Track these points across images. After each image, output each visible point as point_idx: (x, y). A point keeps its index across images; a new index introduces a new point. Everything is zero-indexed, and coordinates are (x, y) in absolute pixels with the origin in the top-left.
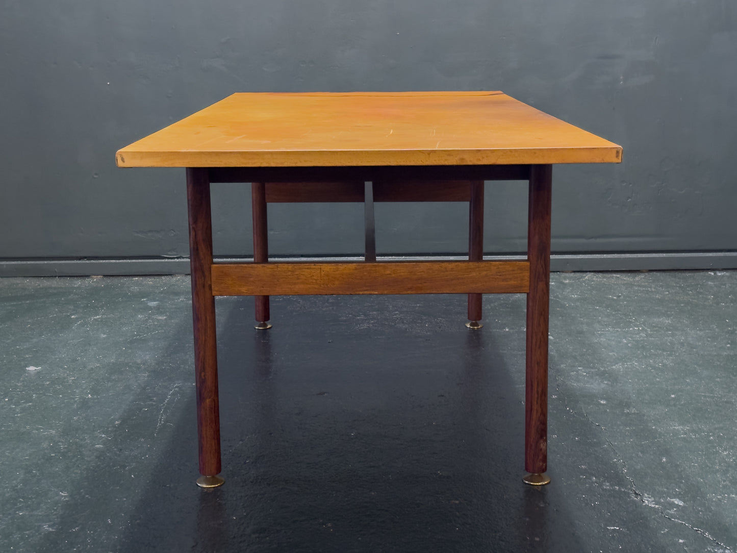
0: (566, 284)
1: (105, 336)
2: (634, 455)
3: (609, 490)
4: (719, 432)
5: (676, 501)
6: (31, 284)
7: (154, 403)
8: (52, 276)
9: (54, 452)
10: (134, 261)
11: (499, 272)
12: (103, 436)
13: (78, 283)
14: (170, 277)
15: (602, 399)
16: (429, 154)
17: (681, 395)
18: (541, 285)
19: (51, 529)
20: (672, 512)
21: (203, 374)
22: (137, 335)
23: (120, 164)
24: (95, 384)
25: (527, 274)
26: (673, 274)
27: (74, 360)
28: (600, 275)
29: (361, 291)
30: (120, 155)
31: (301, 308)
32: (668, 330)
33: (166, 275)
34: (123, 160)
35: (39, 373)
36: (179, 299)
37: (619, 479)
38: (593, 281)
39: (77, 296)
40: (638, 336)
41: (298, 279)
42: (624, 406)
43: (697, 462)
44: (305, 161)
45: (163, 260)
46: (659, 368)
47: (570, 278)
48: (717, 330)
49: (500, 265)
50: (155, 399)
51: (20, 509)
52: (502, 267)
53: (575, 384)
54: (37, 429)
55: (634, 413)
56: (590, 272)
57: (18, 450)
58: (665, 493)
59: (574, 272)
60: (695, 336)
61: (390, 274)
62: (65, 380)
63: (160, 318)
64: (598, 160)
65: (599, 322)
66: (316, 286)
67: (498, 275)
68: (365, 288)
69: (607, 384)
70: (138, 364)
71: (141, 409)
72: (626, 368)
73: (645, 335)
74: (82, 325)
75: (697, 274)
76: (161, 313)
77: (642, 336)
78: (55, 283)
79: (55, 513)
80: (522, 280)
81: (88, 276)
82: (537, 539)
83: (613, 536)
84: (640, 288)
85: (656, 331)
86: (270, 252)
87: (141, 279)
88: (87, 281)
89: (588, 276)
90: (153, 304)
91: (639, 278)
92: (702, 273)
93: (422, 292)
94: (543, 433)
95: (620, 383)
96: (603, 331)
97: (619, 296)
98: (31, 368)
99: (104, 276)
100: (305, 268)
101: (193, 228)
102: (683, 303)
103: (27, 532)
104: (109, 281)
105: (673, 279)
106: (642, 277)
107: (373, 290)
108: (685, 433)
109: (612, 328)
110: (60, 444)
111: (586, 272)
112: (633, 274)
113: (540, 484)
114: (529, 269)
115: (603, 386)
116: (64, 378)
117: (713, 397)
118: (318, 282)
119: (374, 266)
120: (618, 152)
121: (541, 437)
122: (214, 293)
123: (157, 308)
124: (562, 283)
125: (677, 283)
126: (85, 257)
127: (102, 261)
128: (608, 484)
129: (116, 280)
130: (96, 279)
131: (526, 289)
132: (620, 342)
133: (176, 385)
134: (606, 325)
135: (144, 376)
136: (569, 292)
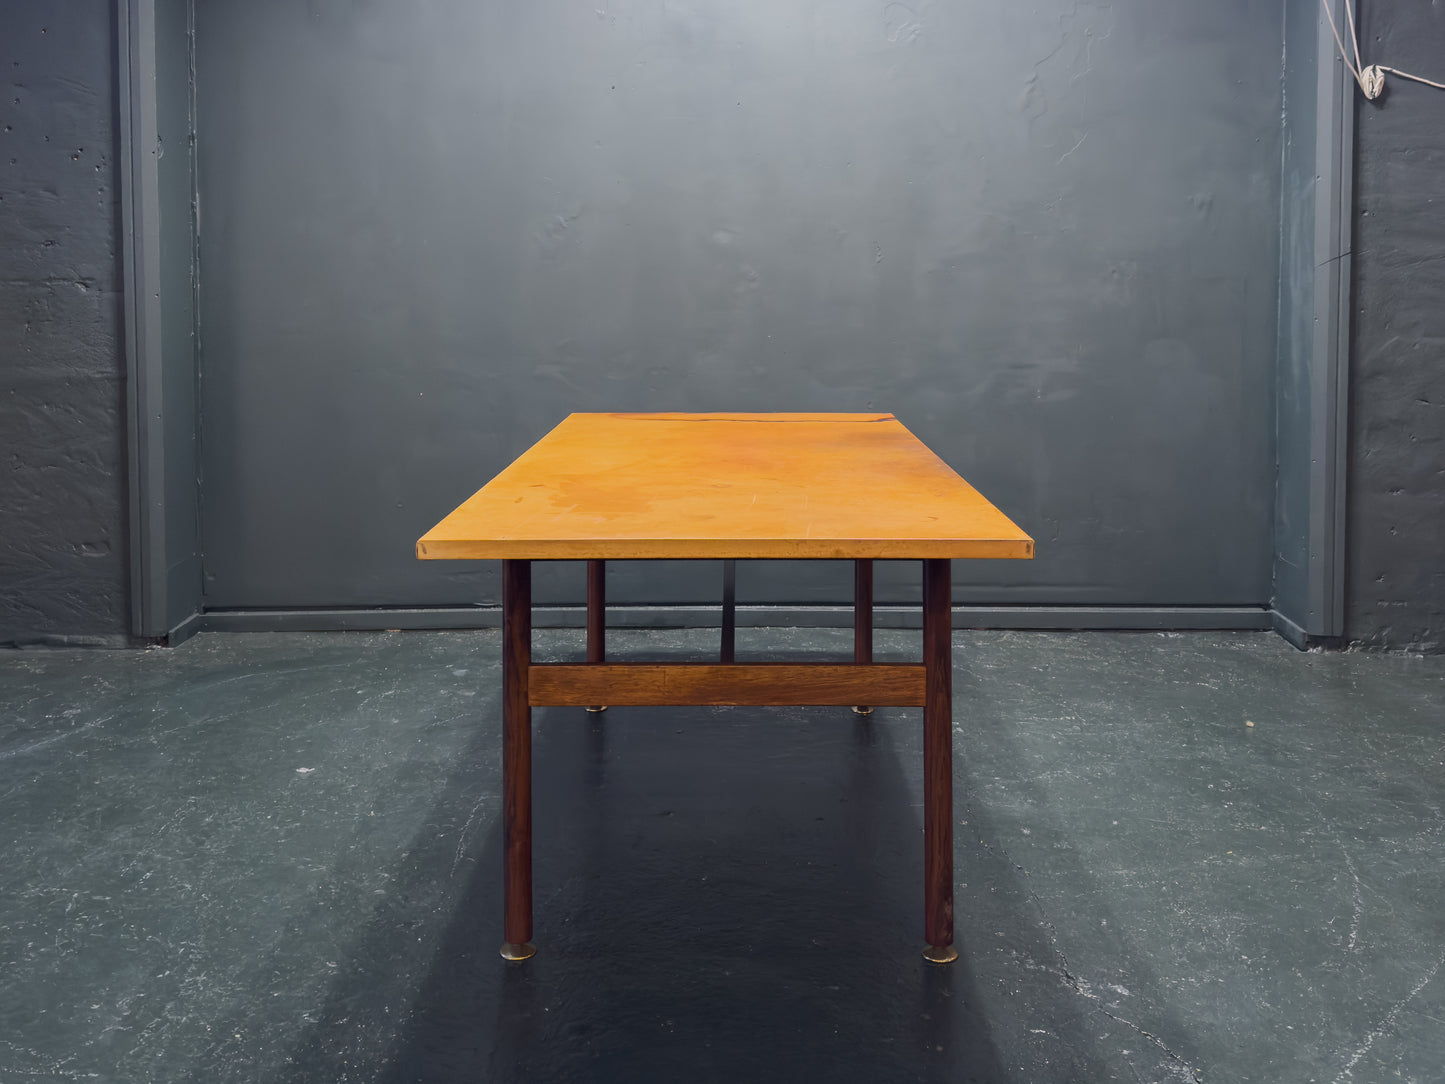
0: (977, 648)
1: (397, 720)
2: (1065, 915)
3: (1034, 972)
4: (1173, 879)
5: (1120, 989)
6: (312, 641)
7: (452, 826)
8: (338, 631)
9: (324, 900)
10: (440, 610)
11: (888, 680)
12: (386, 875)
13: (369, 640)
14: (483, 631)
15: (1025, 826)
16: (797, 544)
17: (1125, 821)
18: (941, 697)
19: (312, 1020)
20: (1114, 1006)
22: (435, 721)
23: (421, 555)
24: (381, 794)
25: (923, 682)
26: (1112, 634)
27: (356, 758)
28: (1022, 634)
29: (715, 700)
30: (422, 544)
32: (1108, 721)
33: (480, 629)
34: (425, 551)
35: (311, 776)
36: (491, 665)
37: (1045, 955)
38: (1012, 643)
39: (366, 661)
40: (1070, 730)
41: (637, 685)
42: (1054, 838)
43: (1145, 927)
44: (647, 552)
45: (476, 610)
46: (1098, 780)
47: (984, 639)
48: (1170, 721)
49: (889, 669)
50: (454, 819)
51: (276, 987)
52: (892, 672)
53: (991, 804)
54: (305, 863)
55: (1067, 849)
56: (1010, 629)
57: (278, 895)
58: (1103, 975)
59: (990, 629)
60: (1142, 730)
61: (751, 680)
62: (343, 788)
63: (467, 694)
64: (1004, 555)
65: (1021, 707)
66: (659, 694)
67: (885, 683)
68: (720, 697)
69: (1032, 804)
70: (435, 765)
71: (436, 834)
72: (1057, 778)
73: (1081, 728)
74: (370, 705)
75: (1142, 636)
76: (469, 687)
77: (1075, 730)
78: (340, 640)
79: (319, 994)
80: (917, 689)
81: (382, 630)
82: (940, 1048)
83: (1038, 1045)
84: (1072, 656)
85: (1092, 722)
86: (608, 599)
87: (448, 635)
88: (382, 637)
89: (1007, 635)
90: (460, 673)
91: (1072, 638)
92: (1149, 635)
94: (947, 892)
95: (1049, 802)
96: (1026, 721)
97: (1046, 668)
98: (303, 770)
99: (401, 630)
100: (646, 671)
101: (508, 621)
102: (1126, 680)
103: (282, 1024)
104: (407, 637)
106: (1074, 638)
107: (729, 700)
108: (1131, 881)
109: (1038, 716)
110: (331, 886)
111: (1004, 629)
112: (1062, 633)
113: (944, 961)
114: (925, 676)
115: (1026, 806)
116: (342, 785)
117: (1165, 825)
118: (661, 689)
119: (731, 669)
120: (1028, 547)
121: (946, 899)
122: (530, 702)
123: (465, 679)
124: (973, 645)
125: (1118, 649)
126: (380, 606)
127: (400, 611)
128: (1031, 961)
129: (416, 636)
130: (392, 634)
131: (923, 702)
132: (1048, 738)
133: (482, 798)
134: (1030, 711)
135: (442, 783)
136: (983, 660)
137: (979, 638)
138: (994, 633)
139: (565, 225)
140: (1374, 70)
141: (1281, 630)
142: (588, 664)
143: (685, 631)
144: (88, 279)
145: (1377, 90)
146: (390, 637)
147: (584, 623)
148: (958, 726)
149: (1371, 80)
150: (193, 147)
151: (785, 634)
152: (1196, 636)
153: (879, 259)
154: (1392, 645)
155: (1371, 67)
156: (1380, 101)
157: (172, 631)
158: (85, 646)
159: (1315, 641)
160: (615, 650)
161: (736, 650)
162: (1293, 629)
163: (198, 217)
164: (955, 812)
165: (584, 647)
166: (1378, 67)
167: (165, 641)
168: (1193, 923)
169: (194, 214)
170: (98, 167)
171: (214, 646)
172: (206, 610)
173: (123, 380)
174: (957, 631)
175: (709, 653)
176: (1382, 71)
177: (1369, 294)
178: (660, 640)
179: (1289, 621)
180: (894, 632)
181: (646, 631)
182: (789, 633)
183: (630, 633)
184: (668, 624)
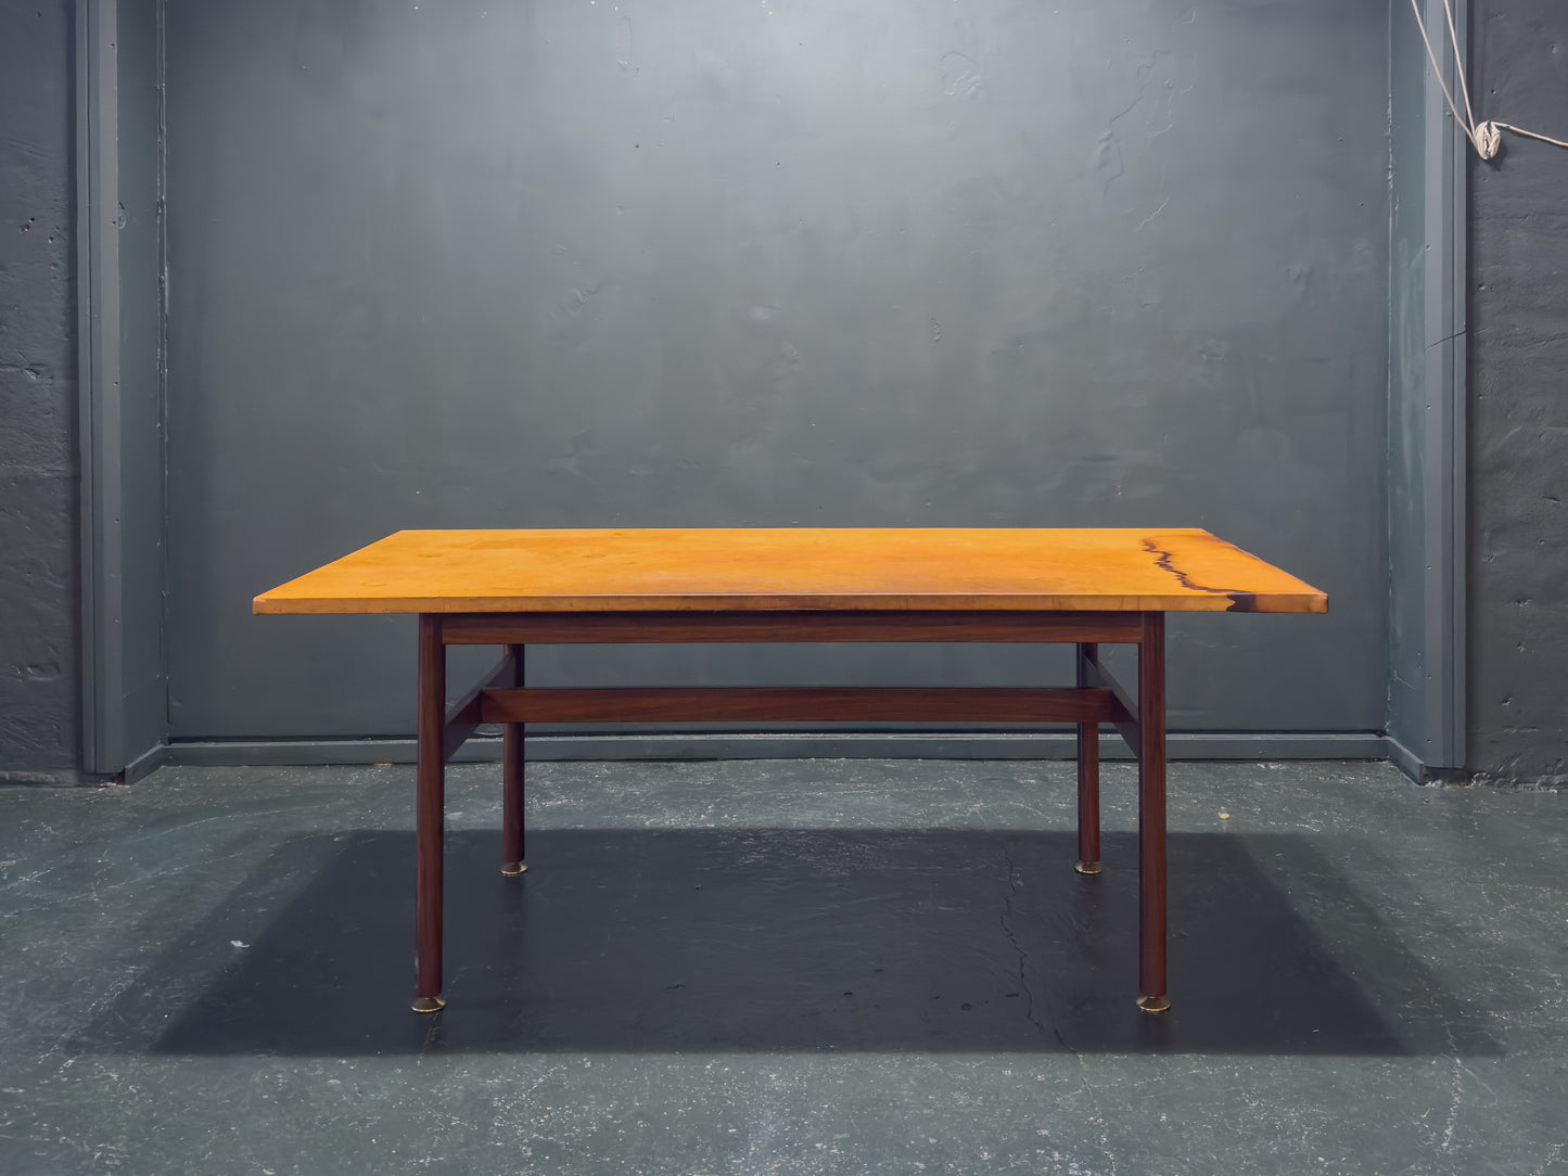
2: (1119, 1108)
6: (289, 777)
9: (268, 1092)
12: (343, 1062)
13: (354, 776)
26: (1204, 765)
37: (1092, 1157)
39: (347, 802)
43: (1211, 1123)
45: (479, 740)
47: (1058, 772)
57: (216, 1087)
59: (1066, 760)
75: (1240, 767)
78: (321, 777)
81: (371, 765)
88: (370, 773)
92: (1248, 766)
99: (395, 764)
104: (399, 772)
110: (278, 1076)
123: (460, 823)
124: (1046, 779)
125: (1211, 782)
126: (368, 736)
127: (391, 742)
128: (1076, 1166)
129: (408, 771)
130: (380, 769)
133: (463, 967)
136: (1055, 797)
137: (1053, 770)
138: (1071, 765)
139: (582, 300)
140: (1489, 127)
141: (1396, 760)
144: (39, 365)
145: (1492, 149)
146: (379, 772)
149: (1486, 138)
150: (162, 215)
151: (832, 766)
152: (1300, 767)
153: (937, 337)
154: (1523, 778)
155: (1486, 123)
156: (1495, 162)
157: (130, 766)
158: (28, 784)
159: (1433, 773)
162: (1410, 759)
163: (166, 294)
166: (1493, 124)
167: (120, 777)
168: (1266, 1117)
169: (162, 290)
170: (51, 239)
171: (178, 783)
172: (172, 740)
173: (76, 478)
174: (1028, 762)
176: (1497, 127)
177: (1488, 378)
178: (689, 775)
179: (1406, 751)
180: (957, 764)
181: (673, 764)
182: (837, 766)
183: (654, 767)
184: (699, 755)
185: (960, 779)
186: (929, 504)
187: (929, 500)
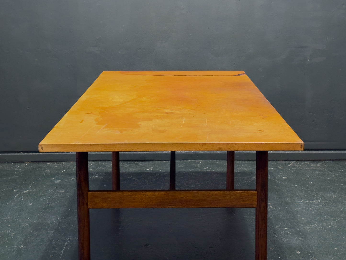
1: (31, 204)
7: (57, 252)
8: (4, 162)
11: (241, 197)
13: (17, 167)
14: (67, 162)
15: (298, 250)
16: (203, 145)
17: (340, 248)
18: (263, 204)
21: (82, 250)
22: (48, 204)
23: (41, 150)
24: (25, 238)
25: (255, 198)
26: (337, 162)
27: (14, 221)
28: (298, 162)
29: (167, 206)
30: (41, 146)
31: (137, 185)
32: (334, 202)
33: (65, 161)
36: (71, 178)
38: (294, 167)
39: (16, 177)
40: (318, 206)
41: (134, 200)
42: (310, 255)
46: (329, 229)
47: (282, 165)
49: (241, 193)
50: (57, 248)
52: (242, 194)
53: (284, 240)
56: (293, 160)
59: (285, 160)
61: (183, 197)
62: (9, 235)
63: (61, 191)
64: (291, 150)
65: (297, 196)
66: (143, 203)
67: (240, 198)
68: (169, 205)
69: (301, 240)
70: (49, 224)
71: (50, 256)
72: (312, 229)
73: (322, 206)
74: (19, 197)
76: (62, 188)
77: (320, 206)
78: (6, 167)
80: (253, 201)
81: (23, 162)
84: (320, 173)
85: (328, 203)
87: (52, 163)
88: (23, 165)
89: (292, 163)
90: (57, 182)
91: (320, 164)
93: (200, 207)
95: (308, 239)
96: (299, 202)
97: (308, 178)
99: (31, 162)
100: (138, 194)
102: (342, 183)
104: (34, 165)
105: (337, 166)
107: (173, 206)
109: (304, 200)
111: (291, 160)
112: (316, 162)
114: (257, 195)
115: (299, 241)
119: (174, 193)
120: (301, 145)
122: (89, 207)
123: (60, 184)
124: (278, 168)
125: (339, 169)
126: (22, 152)
127: (30, 154)
129: (38, 165)
130: (27, 163)
131: (255, 206)
132: (308, 210)
133: (69, 239)
134: (301, 198)
135: (51, 233)
136: (281, 175)
137: (279, 165)
138: (287, 162)
142: (113, 191)
143: (154, 162)
146: (26, 165)
147: (111, 159)
148: (270, 205)
151: (197, 163)
160: (124, 171)
161: (176, 171)
164: (269, 244)
165: (111, 169)
174: (270, 162)
175: (164, 172)
178: (143, 166)
180: (244, 162)
181: (137, 162)
182: (199, 163)
183: (130, 163)
184: (146, 159)
185: (246, 168)
186: (234, 65)
187: (234, 64)
